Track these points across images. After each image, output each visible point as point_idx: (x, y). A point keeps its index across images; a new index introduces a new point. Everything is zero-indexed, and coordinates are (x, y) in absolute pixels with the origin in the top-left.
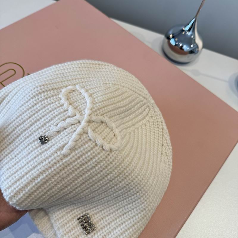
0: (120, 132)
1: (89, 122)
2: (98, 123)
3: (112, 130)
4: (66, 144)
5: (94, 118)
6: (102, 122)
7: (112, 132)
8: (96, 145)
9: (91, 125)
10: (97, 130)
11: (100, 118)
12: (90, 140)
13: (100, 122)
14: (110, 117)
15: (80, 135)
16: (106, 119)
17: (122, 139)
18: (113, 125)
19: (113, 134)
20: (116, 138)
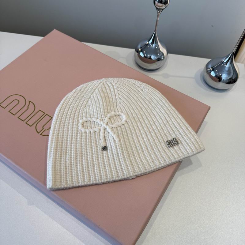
0: (118, 111)
1: (107, 124)
2: (109, 121)
3: (115, 115)
4: (114, 138)
5: (106, 121)
6: (109, 118)
7: (117, 116)
8: (120, 126)
9: (109, 124)
10: (113, 123)
11: (107, 119)
12: (116, 128)
13: (109, 119)
14: (108, 113)
15: (112, 130)
16: (109, 115)
17: (122, 112)
18: (113, 113)
19: (118, 116)
20: (120, 115)
